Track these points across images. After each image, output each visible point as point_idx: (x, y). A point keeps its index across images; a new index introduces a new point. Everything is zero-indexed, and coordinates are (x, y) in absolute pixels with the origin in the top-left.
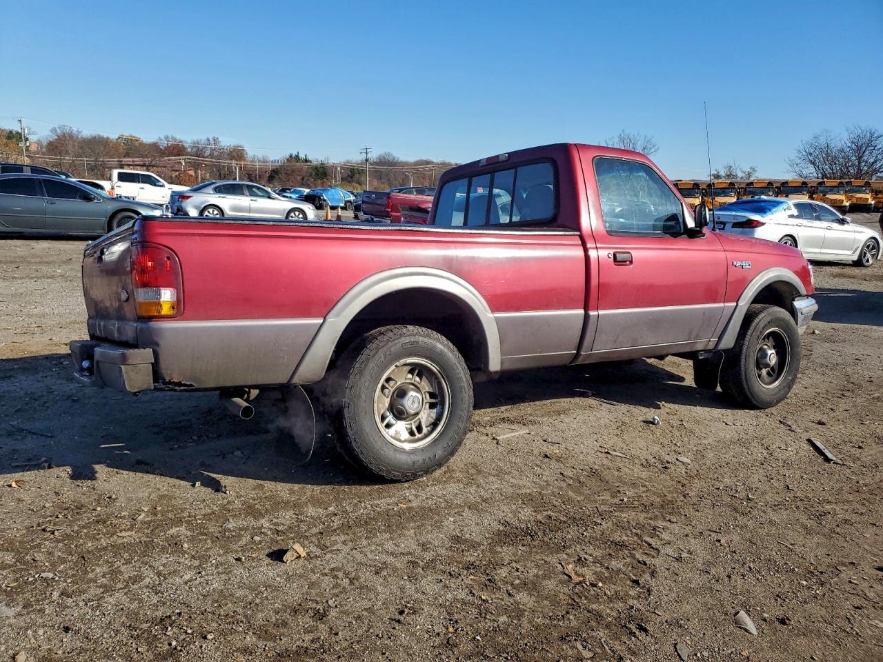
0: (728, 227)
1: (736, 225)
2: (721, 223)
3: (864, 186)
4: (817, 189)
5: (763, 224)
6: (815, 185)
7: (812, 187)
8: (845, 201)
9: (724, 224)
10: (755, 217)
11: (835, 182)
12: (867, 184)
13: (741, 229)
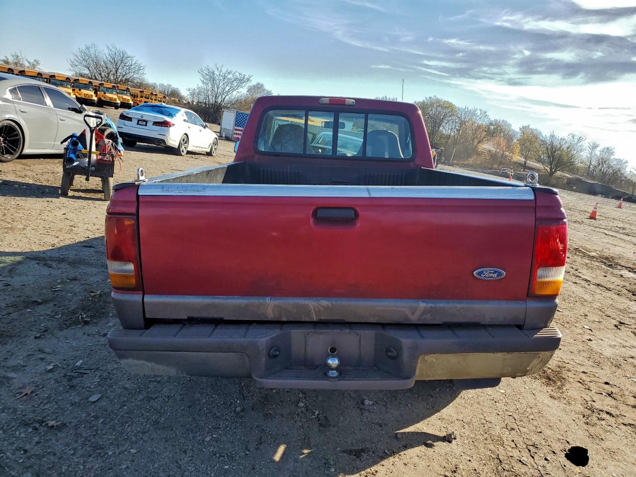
0: (150, 124)
1: (155, 123)
2: (144, 121)
3: (125, 91)
4: (99, 88)
5: (174, 125)
6: (98, 85)
7: (95, 86)
8: (117, 99)
9: (146, 122)
10: (168, 119)
11: (110, 85)
12: (128, 90)
13: (160, 127)
